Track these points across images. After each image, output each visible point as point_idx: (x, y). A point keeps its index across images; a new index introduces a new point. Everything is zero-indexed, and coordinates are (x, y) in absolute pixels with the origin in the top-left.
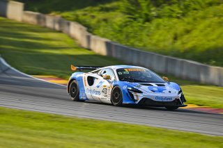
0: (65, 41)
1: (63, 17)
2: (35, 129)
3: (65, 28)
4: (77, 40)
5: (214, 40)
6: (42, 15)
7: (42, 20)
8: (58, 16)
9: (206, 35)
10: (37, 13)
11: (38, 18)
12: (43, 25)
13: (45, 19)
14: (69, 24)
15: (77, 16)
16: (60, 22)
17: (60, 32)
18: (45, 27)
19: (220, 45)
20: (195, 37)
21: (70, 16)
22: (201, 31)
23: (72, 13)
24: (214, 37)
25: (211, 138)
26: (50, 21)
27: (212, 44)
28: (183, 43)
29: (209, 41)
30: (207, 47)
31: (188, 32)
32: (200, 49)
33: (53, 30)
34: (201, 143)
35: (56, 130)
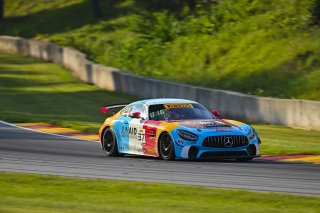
0: (58, 74)
1: (52, 41)
2: (21, 196)
3: (57, 56)
4: (73, 71)
5: (260, 61)
6: (24, 41)
7: (24, 47)
8: (46, 40)
9: (250, 55)
10: (17, 38)
11: (19, 44)
12: (25, 54)
13: (28, 46)
14: (61, 51)
15: (72, 39)
16: (49, 49)
17: (50, 61)
18: (29, 56)
19: (269, 67)
20: (235, 58)
21: (63, 39)
22: (243, 50)
23: (65, 35)
24: (260, 57)
25: (264, 195)
26: (35, 48)
27: (258, 67)
28: (219, 68)
29: (253, 63)
30: (251, 70)
31: (224, 52)
32: (242, 74)
33: (41, 60)
34: (250, 204)
35: (52, 196)
